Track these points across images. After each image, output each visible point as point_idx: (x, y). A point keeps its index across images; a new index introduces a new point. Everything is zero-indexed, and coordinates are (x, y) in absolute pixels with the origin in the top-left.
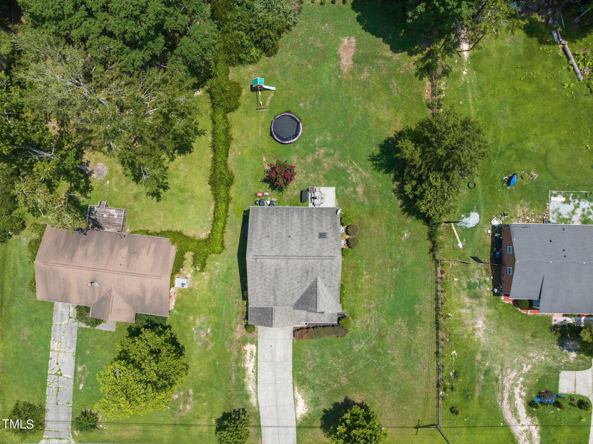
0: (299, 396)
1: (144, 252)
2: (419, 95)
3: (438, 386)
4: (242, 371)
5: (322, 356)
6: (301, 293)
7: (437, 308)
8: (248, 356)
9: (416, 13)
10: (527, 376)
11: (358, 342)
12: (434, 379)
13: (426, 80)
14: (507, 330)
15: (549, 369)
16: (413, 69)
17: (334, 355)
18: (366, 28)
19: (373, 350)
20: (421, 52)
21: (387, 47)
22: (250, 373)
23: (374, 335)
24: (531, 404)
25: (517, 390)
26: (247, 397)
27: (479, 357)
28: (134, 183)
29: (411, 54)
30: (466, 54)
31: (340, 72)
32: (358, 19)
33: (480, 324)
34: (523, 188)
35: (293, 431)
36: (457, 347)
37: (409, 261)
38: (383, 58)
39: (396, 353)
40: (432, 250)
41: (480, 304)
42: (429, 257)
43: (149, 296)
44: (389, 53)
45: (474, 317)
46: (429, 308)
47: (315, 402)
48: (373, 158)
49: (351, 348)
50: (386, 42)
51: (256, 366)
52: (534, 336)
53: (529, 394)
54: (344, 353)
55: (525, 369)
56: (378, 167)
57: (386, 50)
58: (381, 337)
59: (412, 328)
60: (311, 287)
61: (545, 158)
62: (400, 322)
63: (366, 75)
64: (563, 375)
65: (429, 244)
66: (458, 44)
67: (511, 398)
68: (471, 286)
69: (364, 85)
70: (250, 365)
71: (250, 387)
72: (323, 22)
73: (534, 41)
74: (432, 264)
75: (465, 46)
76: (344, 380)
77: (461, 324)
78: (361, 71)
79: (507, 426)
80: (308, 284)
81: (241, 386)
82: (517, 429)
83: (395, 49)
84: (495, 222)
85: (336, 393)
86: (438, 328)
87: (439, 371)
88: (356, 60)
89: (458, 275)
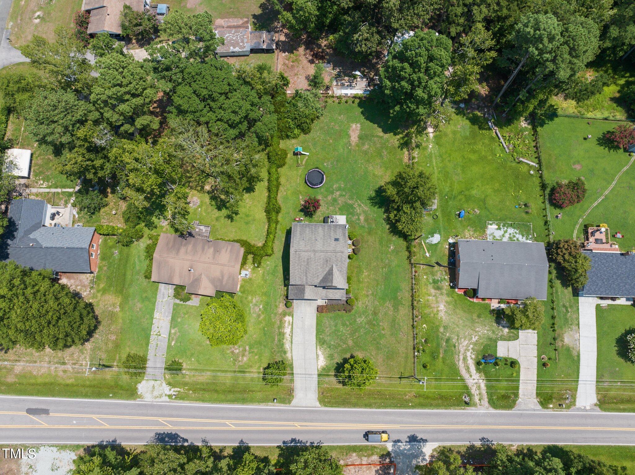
0: (320, 353)
1: (224, 250)
2: (401, 160)
3: (414, 349)
4: (282, 334)
5: (336, 326)
6: (323, 275)
7: (412, 296)
8: (286, 324)
10: (475, 344)
11: (360, 317)
12: (411, 344)
13: (405, 150)
14: (459, 312)
15: (490, 339)
16: (397, 144)
17: (344, 325)
18: (367, 118)
19: (370, 323)
20: (402, 133)
21: (380, 130)
22: (287, 336)
23: (370, 312)
24: (478, 364)
25: (469, 354)
26: (285, 353)
27: (442, 330)
28: (217, 210)
29: (395, 134)
30: (431, 135)
31: (350, 145)
32: (362, 113)
33: (442, 307)
34: (469, 219)
35: (315, 378)
36: (426, 322)
37: (394, 264)
38: (378, 136)
39: (386, 325)
40: (409, 258)
41: (442, 294)
42: (407, 262)
43: (225, 278)
44: (382, 134)
45: (437, 302)
46: (407, 295)
47: (331, 357)
48: (371, 199)
49: (355, 321)
50: (380, 126)
51: (292, 331)
52: (479, 316)
53: (477, 357)
54: (351, 324)
55: (474, 340)
56: (374, 204)
57: (379, 132)
58: (375, 314)
59: (396, 308)
60: (329, 271)
61: (484, 201)
62: (387, 304)
63: (366, 147)
64: (500, 344)
65: (407, 253)
66: (425, 128)
67: (465, 359)
68: (435, 282)
69: (366, 153)
70: (287, 330)
71: (287, 346)
72: (340, 114)
73: (476, 127)
74: (409, 267)
75: (430, 130)
76: (350, 343)
77: (429, 306)
78: (363, 144)
79: (463, 380)
80: (327, 269)
81: (281, 345)
82: (470, 382)
83: (385, 131)
84: (451, 241)
85: (345, 351)
86: (413, 309)
87: (414, 338)
88: (360, 138)
89: (426, 274)
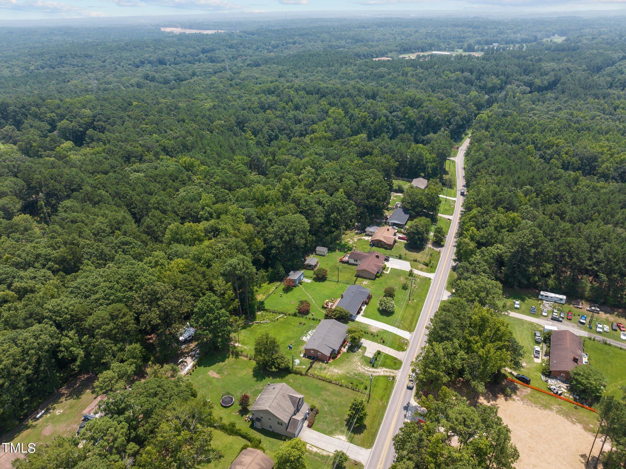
0: (337, 437)
1: (243, 459)
2: (244, 361)
3: (353, 390)
4: (316, 454)
5: (324, 422)
6: (290, 403)
7: (324, 380)
8: (311, 449)
9: (220, 342)
10: (362, 364)
11: (324, 408)
12: (350, 390)
13: (240, 357)
14: (341, 365)
15: (362, 358)
16: (234, 359)
17: (325, 417)
18: (210, 366)
19: (329, 405)
20: (230, 355)
21: (221, 363)
22: (318, 451)
23: (324, 403)
24: (373, 366)
25: (366, 369)
26: (329, 456)
27: (348, 375)
28: (210, 464)
29: (228, 357)
30: (240, 345)
31: (219, 379)
32: (204, 367)
33: (336, 371)
34: (295, 345)
35: (352, 445)
36: (341, 380)
37: (301, 382)
38: (224, 365)
39: (334, 398)
40: (301, 375)
41: (329, 368)
42: (303, 377)
44: (224, 363)
45: (332, 371)
46: (322, 383)
47: (342, 432)
48: (257, 381)
49: (325, 411)
50: (219, 362)
51: (317, 447)
52: (348, 358)
53: (369, 366)
54: (326, 414)
55: (359, 364)
56: (261, 380)
57: (221, 364)
58: (326, 400)
59: (326, 390)
60: (290, 398)
61: (289, 337)
62: (322, 393)
63: (226, 373)
64: (366, 354)
65: (298, 375)
66: (234, 346)
67: (368, 371)
68: (321, 369)
69: (229, 374)
70: (315, 450)
71: (325, 453)
72: (198, 377)
73: (248, 328)
74: (306, 377)
75: (237, 345)
76: (337, 418)
77: (333, 376)
78: (223, 373)
79: (379, 376)
80: (288, 399)
81: (323, 457)
82: (382, 374)
83: (223, 361)
84: (302, 355)
85: (341, 424)
86: (331, 383)
87: (348, 388)
88: (218, 373)
89: (314, 371)
